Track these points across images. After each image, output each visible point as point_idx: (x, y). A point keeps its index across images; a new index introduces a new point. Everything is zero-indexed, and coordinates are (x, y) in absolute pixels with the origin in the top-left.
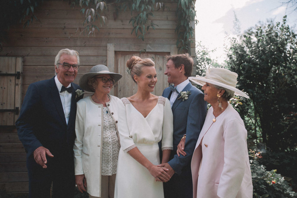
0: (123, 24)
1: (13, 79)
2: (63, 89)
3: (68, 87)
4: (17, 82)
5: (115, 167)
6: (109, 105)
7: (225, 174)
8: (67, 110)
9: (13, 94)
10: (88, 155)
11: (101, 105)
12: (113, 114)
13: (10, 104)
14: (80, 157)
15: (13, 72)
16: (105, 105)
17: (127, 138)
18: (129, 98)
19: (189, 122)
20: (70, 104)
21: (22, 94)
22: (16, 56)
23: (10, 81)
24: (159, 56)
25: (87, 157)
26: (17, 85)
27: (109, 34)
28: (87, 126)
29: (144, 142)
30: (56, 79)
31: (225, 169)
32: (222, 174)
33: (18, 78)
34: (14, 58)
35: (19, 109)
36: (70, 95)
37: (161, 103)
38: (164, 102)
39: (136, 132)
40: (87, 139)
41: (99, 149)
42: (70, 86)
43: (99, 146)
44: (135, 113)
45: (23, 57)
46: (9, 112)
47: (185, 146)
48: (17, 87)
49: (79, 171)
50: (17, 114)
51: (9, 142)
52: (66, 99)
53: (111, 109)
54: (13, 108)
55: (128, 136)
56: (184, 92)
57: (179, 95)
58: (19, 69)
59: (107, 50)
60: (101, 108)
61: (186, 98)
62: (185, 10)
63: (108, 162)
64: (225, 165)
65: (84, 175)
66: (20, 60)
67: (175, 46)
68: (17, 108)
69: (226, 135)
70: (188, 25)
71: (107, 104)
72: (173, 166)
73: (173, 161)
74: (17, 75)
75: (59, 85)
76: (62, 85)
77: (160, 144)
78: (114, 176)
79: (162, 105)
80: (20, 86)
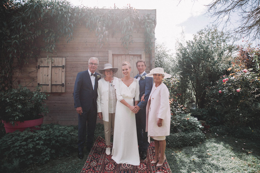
0: (117, 40)
1: (61, 68)
2: (92, 75)
3: (94, 74)
4: (63, 70)
5: (115, 110)
6: (112, 82)
7: (161, 109)
8: (93, 84)
9: (61, 77)
10: (103, 104)
11: (109, 82)
12: (114, 86)
13: (60, 82)
14: (99, 105)
15: (61, 66)
16: (110, 82)
17: (120, 96)
18: (121, 79)
19: (146, 88)
20: (94, 81)
21: (65, 76)
22: (62, 57)
23: (60, 70)
24: (135, 57)
25: (103, 105)
26: (63, 72)
27: (109, 45)
28: (102, 91)
29: (127, 97)
30: (89, 70)
31: (161, 107)
32: (160, 109)
33: (63, 68)
34: (61, 58)
35: (64, 84)
36: (95, 78)
37: (135, 81)
38: (136, 81)
39: (124, 93)
40: (102, 97)
41: (108, 102)
42: (94, 73)
43: (107, 100)
44: (123, 85)
45: (65, 57)
46: (59, 86)
47: (144, 98)
48: (63, 73)
49: (99, 111)
50: (63, 86)
51: (60, 101)
52: (93, 79)
53: (113, 84)
54: (61, 84)
55: (120, 95)
56: (143, 76)
57: (141, 77)
58: (64, 64)
59: (108, 54)
60: (108, 83)
61: (144, 79)
62: (149, 33)
63: (111, 107)
64: (161, 105)
65: (102, 112)
66: (64, 59)
67: (144, 51)
68: (63, 84)
69: (161, 94)
70: (150, 41)
71: (112, 81)
72: (139, 106)
73: (139, 104)
74: (63, 67)
75: (90, 73)
76: (91, 73)
77: (134, 99)
78: (114, 114)
79: (135, 82)
80: (64, 72)
